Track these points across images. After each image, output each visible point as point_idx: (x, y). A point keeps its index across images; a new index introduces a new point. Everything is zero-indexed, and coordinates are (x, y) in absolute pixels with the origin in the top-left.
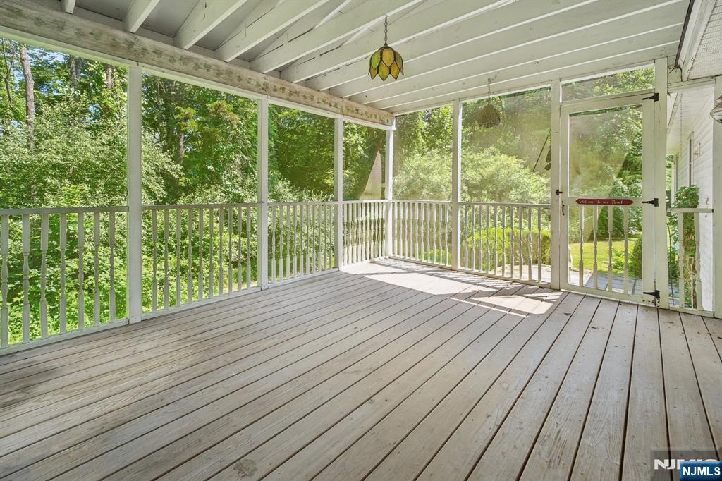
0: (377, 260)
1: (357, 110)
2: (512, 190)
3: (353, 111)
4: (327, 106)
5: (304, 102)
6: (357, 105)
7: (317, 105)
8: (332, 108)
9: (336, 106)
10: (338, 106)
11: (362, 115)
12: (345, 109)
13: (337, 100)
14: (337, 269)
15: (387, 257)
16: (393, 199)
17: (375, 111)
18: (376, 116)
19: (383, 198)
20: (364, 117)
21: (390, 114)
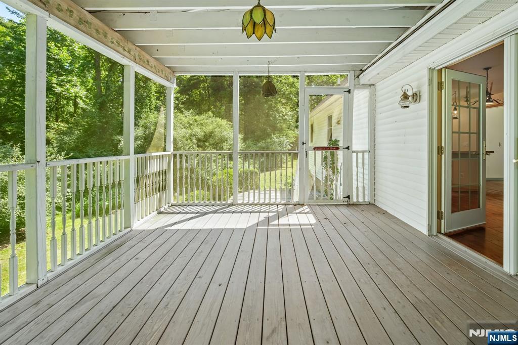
0: (162, 209)
1: (148, 62)
2: (224, 142)
3: (144, 62)
4: (121, 50)
5: (96, 37)
6: (148, 57)
7: (110, 44)
8: (126, 53)
9: (129, 52)
10: (132, 53)
11: (152, 67)
12: (137, 58)
13: (130, 46)
14: (129, 229)
15: (170, 205)
16: (174, 151)
17: (162, 67)
18: (162, 71)
19: (165, 150)
20: (153, 69)
21: (172, 73)
